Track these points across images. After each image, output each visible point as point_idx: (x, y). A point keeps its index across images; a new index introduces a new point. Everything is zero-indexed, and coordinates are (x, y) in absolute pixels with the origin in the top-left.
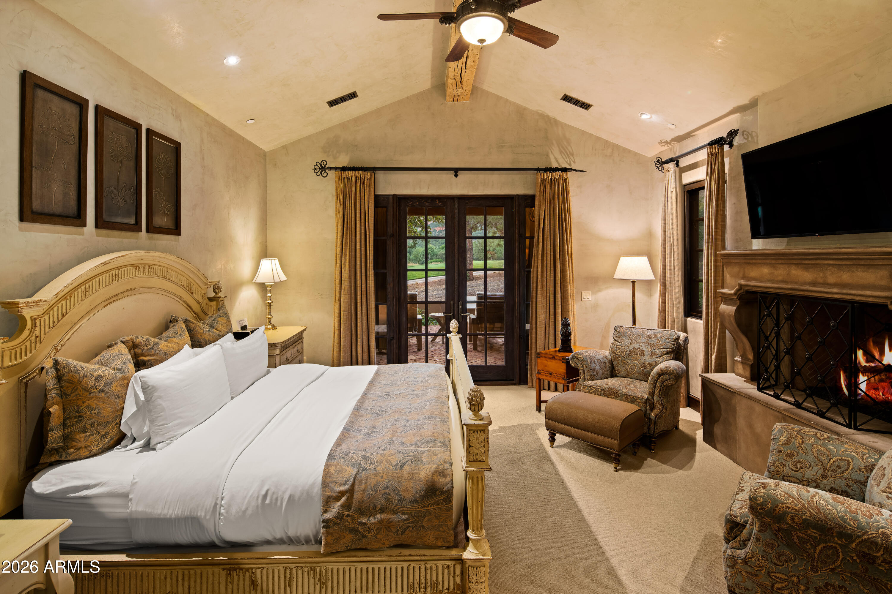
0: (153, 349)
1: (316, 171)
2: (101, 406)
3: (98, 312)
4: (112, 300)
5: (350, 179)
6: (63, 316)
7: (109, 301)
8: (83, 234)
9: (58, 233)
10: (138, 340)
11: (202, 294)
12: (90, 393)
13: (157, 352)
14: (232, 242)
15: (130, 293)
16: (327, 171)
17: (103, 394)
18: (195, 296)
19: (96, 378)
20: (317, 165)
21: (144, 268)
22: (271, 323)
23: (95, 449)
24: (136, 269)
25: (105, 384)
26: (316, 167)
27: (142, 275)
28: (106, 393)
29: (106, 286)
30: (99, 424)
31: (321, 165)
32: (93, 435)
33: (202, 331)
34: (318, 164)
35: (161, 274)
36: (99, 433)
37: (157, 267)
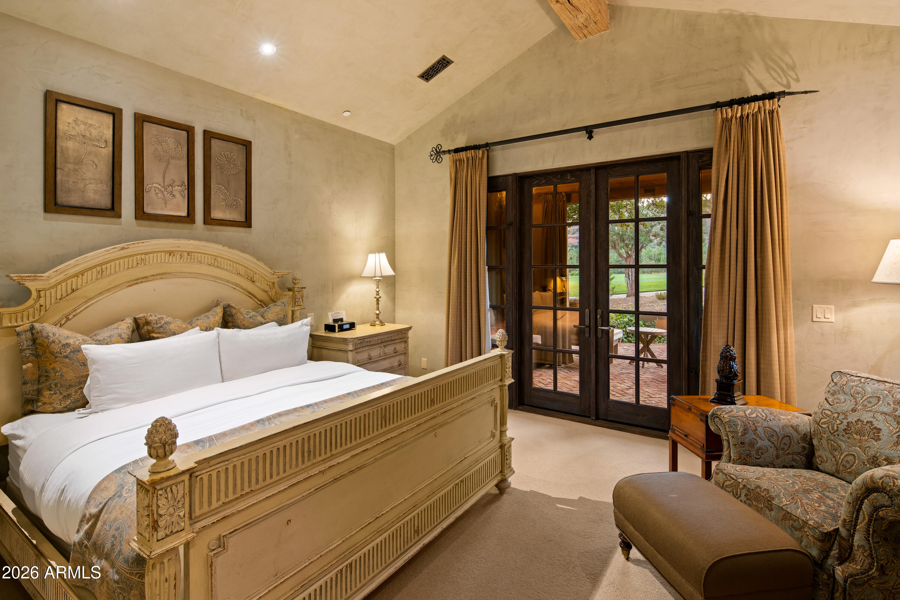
0: (162, 327)
1: (432, 158)
2: (65, 370)
3: (119, 291)
4: (139, 281)
5: (462, 162)
6: (73, 291)
7: (136, 282)
8: (120, 224)
9: (90, 223)
10: (151, 318)
11: (268, 283)
12: (56, 357)
13: (165, 331)
14: (335, 235)
15: (163, 276)
16: (442, 156)
17: (67, 360)
18: (257, 284)
19: (63, 345)
20: (433, 151)
21: (181, 255)
22: (379, 319)
23: (59, 407)
24: (170, 255)
25: (71, 352)
26: (432, 153)
27: (178, 260)
28: (70, 359)
29: (128, 268)
30: (62, 386)
31: (436, 150)
32: (56, 394)
33: (242, 317)
34: (434, 149)
35: (206, 261)
36: (61, 393)
37: (199, 255)
